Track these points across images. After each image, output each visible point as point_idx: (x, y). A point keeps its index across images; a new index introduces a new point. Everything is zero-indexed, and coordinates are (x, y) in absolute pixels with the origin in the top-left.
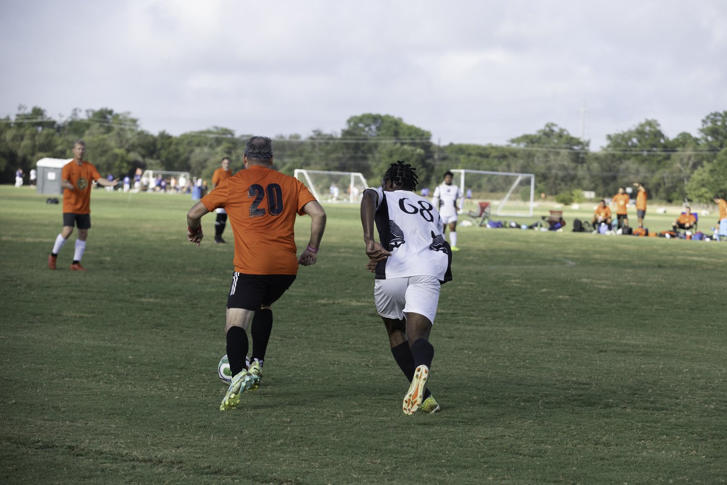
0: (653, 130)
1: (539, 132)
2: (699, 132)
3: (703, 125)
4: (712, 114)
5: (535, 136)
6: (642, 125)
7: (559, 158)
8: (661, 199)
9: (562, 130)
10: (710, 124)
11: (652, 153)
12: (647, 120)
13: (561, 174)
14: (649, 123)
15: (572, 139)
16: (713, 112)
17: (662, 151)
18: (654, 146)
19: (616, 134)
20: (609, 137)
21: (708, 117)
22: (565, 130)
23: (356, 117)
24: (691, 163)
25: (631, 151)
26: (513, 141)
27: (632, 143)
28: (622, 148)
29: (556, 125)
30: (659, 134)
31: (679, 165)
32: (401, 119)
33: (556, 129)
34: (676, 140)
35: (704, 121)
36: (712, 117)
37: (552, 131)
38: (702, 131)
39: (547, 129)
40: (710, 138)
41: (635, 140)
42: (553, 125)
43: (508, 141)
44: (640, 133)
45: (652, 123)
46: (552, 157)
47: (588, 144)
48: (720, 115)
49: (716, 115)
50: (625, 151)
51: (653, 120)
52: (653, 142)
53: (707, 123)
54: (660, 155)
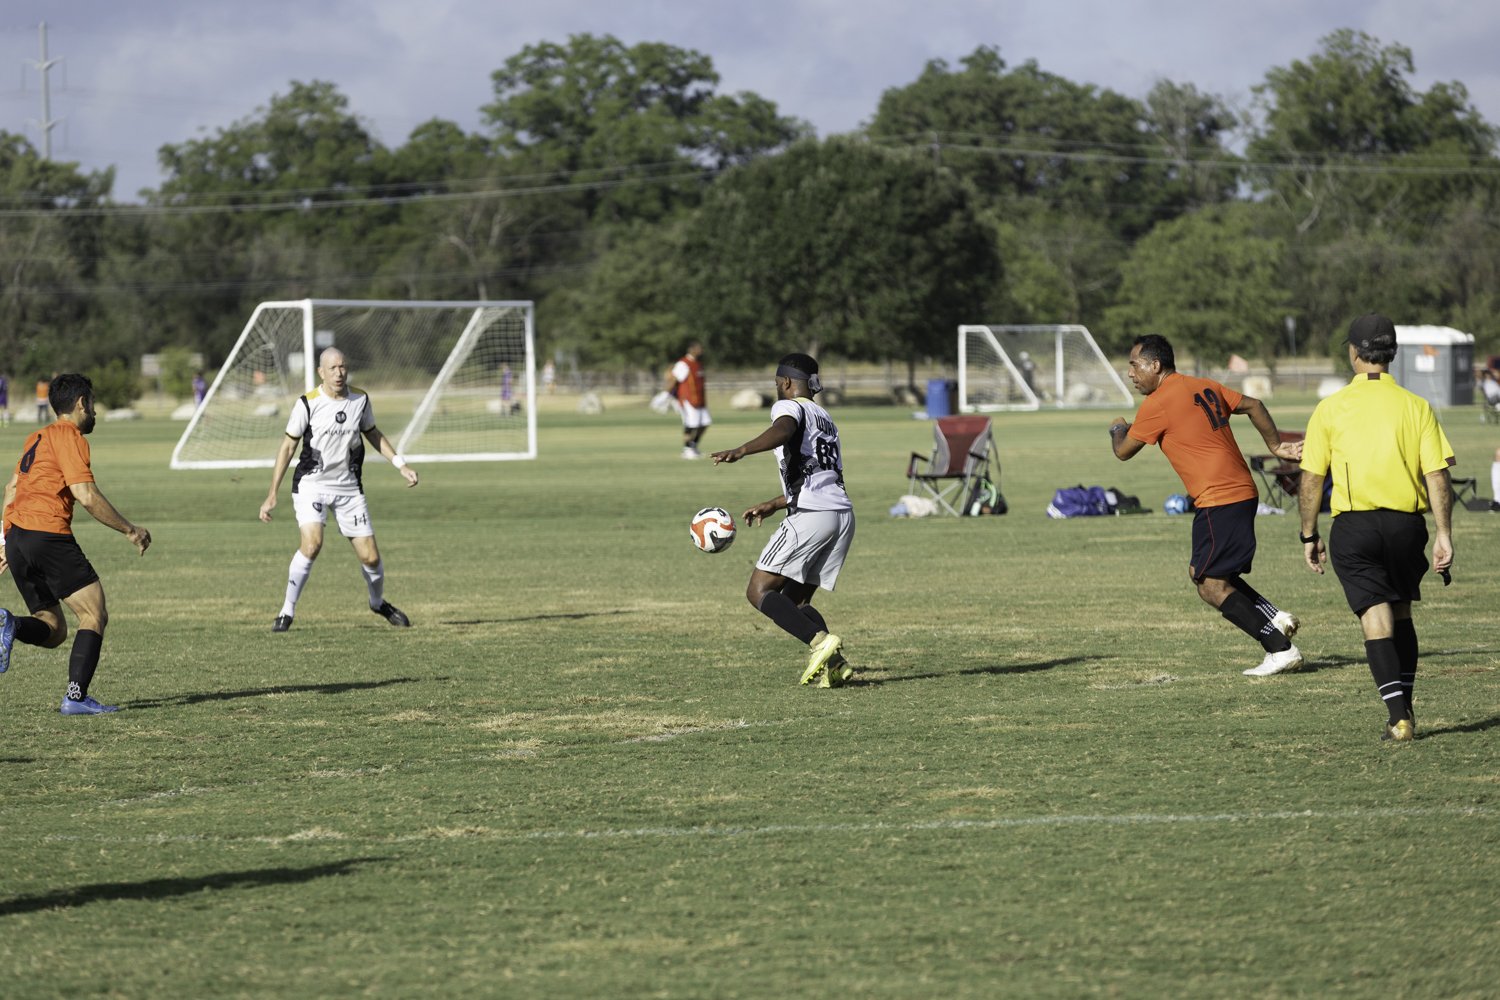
0: (326, 119)
2: (485, 115)
3: (499, 91)
4: (527, 50)
6: (280, 106)
8: (404, 364)
10: (522, 88)
11: (336, 204)
12: (298, 87)
13: (38, 297)
14: (306, 97)
15: (45, 168)
16: (535, 44)
17: (373, 195)
18: (337, 176)
19: (192, 142)
20: (169, 155)
21: (513, 63)
22: (17, 139)
25: (256, 200)
27: (255, 170)
28: (224, 193)
30: (352, 134)
34: (413, 148)
35: (502, 79)
36: (529, 60)
38: (495, 113)
40: (523, 137)
41: (262, 161)
44: (282, 134)
45: (318, 94)
47: (106, 185)
48: (559, 53)
49: (543, 52)
50: (235, 201)
51: (316, 85)
52: (335, 164)
53: (511, 84)
54: (362, 209)
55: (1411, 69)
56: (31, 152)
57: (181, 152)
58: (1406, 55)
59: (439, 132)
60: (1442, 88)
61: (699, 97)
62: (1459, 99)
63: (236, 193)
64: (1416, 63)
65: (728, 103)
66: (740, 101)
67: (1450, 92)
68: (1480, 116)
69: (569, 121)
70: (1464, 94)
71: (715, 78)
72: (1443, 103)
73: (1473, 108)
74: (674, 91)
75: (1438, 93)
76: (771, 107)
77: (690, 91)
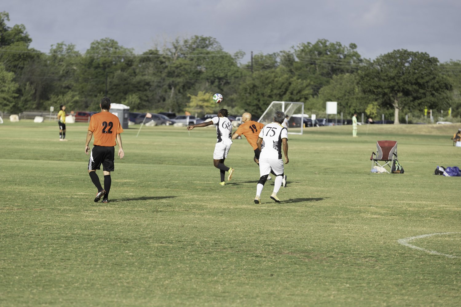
55: (8, 20)
58: (7, 16)
60: (18, 26)
62: (22, 30)
64: (10, 18)
67: (20, 27)
68: (29, 35)
70: (24, 28)
72: (18, 31)
73: (26, 32)
75: (16, 28)
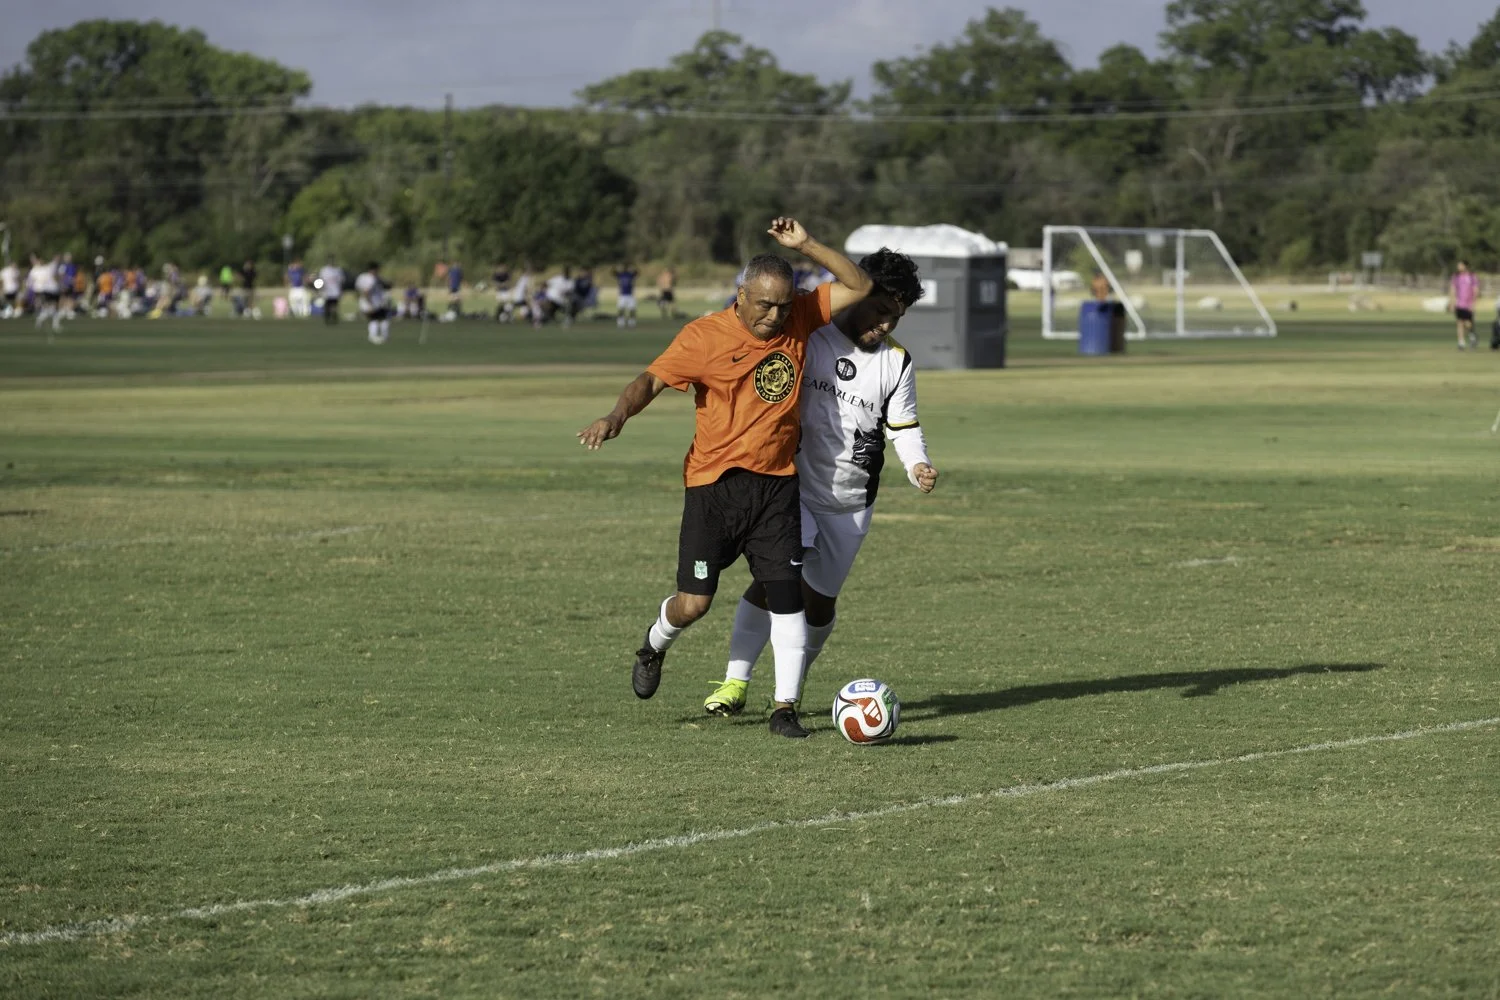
1: (677, 60)
2: (1163, 41)
3: (1170, 21)
5: (669, 74)
6: (978, 31)
7: (819, 144)
9: (754, 54)
10: (1191, 19)
11: (1041, 118)
13: (826, 193)
14: (998, 22)
17: (1073, 111)
19: (903, 59)
20: (882, 71)
22: (763, 53)
23: (57, 34)
24: (1230, 145)
26: (594, 93)
27: (961, 86)
29: (736, 40)
30: (1050, 55)
31: (1193, 152)
32: (200, 37)
33: (735, 52)
34: (1107, 70)
35: (1174, 11)
37: (723, 57)
38: (1171, 39)
39: (705, 52)
40: (1199, 61)
41: (966, 79)
42: (724, 37)
43: (577, 93)
44: (987, 54)
45: (1010, 19)
46: (795, 142)
50: (948, 113)
51: (1010, 12)
53: (1181, 14)
54: (1064, 125)
56: (773, 66)
57: (892, 68)
59: (1123, 56)
61: (1344, 31)
63: (950, 106)
65: (1374, 37)
66: (1385, 36)
69: (1245, 49)
71: (1360, 15)
74: (1322, 26)
76: (1411, 42)
77: (1336, 27)
